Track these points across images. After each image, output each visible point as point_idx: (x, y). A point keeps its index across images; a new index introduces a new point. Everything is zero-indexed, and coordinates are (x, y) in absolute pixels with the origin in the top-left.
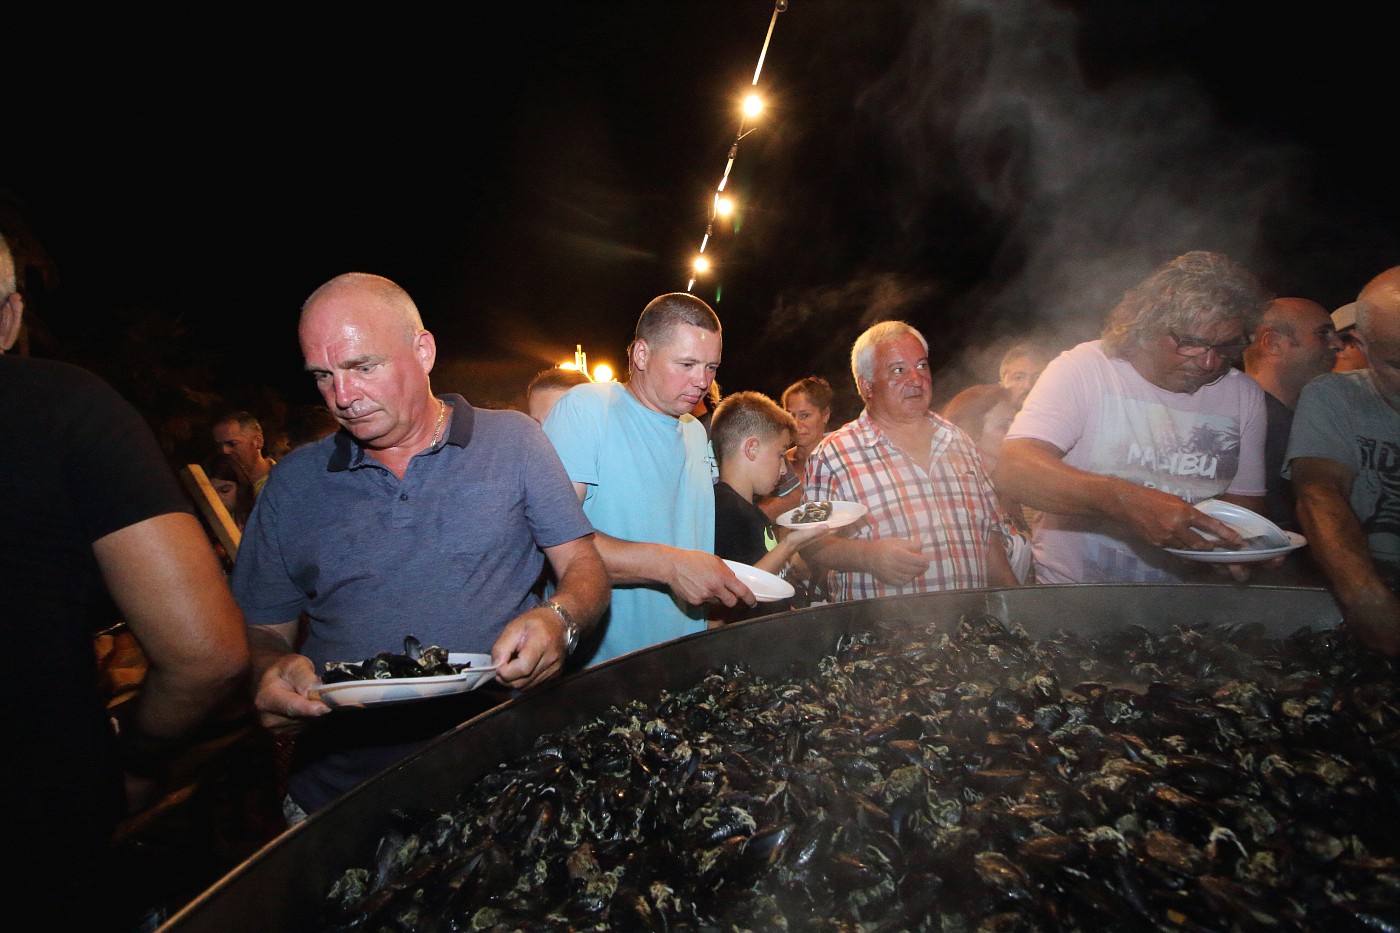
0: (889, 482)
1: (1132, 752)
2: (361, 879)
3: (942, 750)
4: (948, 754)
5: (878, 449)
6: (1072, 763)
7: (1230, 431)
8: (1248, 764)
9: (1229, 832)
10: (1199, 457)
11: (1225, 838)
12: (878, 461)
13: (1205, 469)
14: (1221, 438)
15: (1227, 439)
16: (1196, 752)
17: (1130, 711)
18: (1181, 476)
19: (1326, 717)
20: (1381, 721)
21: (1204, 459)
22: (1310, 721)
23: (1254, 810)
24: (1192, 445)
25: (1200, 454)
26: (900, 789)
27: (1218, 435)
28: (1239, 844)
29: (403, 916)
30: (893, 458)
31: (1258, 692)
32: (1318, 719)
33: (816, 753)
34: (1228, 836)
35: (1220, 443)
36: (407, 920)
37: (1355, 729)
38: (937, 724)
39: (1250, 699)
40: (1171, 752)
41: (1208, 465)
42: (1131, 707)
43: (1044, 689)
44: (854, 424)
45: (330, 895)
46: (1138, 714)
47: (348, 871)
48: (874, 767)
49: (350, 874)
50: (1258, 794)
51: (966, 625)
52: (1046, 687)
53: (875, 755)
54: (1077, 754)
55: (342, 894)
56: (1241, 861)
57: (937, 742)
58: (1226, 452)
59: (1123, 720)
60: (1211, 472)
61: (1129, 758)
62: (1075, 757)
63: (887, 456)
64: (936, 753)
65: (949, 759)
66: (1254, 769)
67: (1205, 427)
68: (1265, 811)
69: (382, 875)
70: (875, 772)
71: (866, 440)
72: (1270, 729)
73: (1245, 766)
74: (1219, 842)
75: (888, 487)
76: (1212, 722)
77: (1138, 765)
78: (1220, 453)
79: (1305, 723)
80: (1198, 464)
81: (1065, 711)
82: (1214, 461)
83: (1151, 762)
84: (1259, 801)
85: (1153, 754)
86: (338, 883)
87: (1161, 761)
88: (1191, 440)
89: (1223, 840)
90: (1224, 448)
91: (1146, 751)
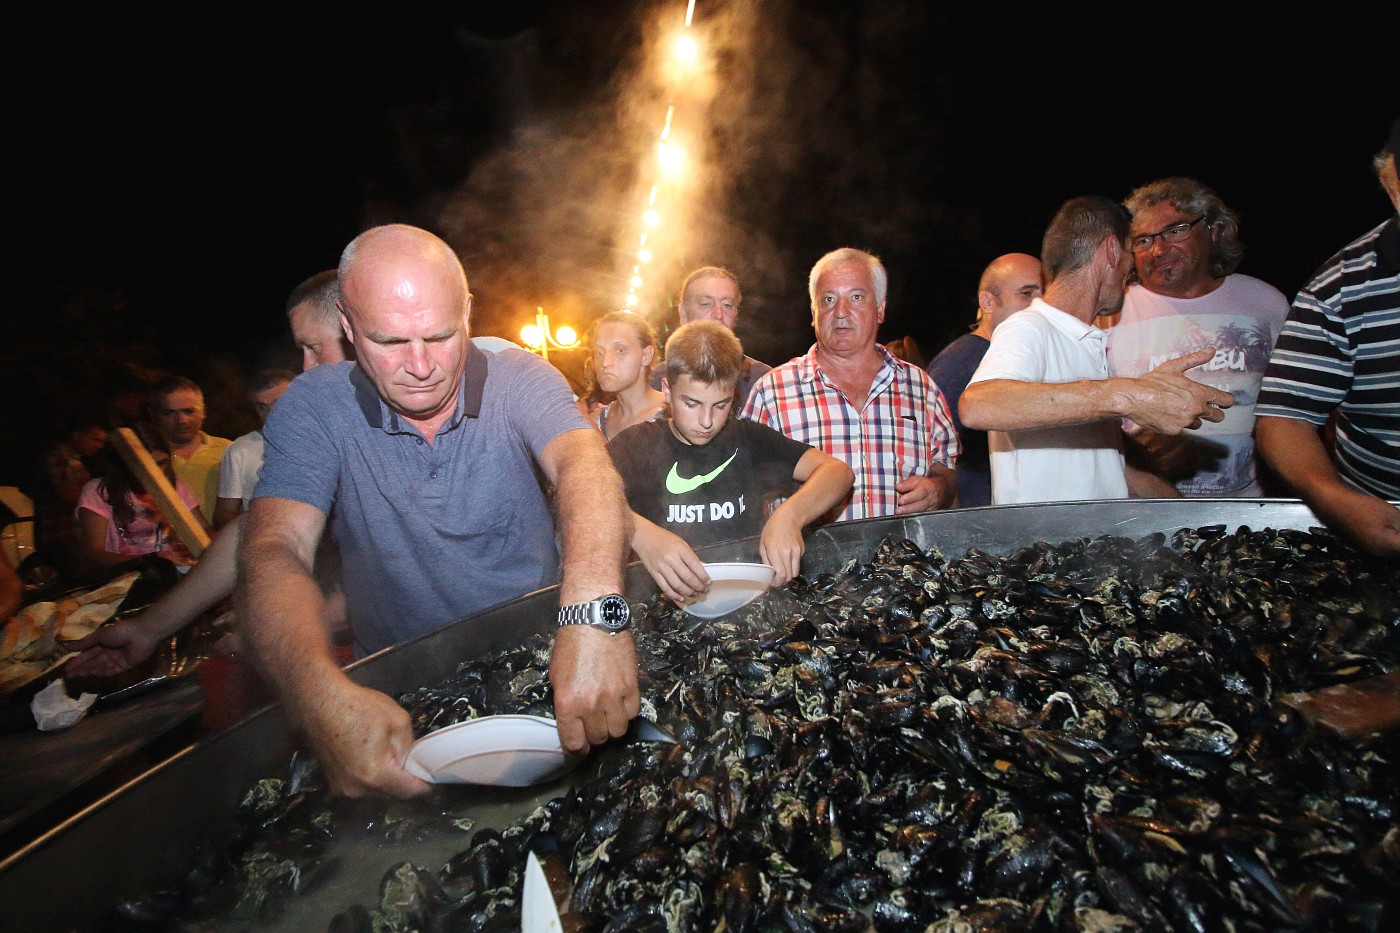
0: (816, 419)
1: (1003, 643)
2: (275, 787)
3: (830, 650)
4: (835, 654)
5: (814, 384)
6: (941, 651)
7: (1254, 329)
8: (1095, 648)
9: (1067, 696)
10: (1227, 352)
11: (1061, 700)
12: (811, 397)
13: (1235, 362)
14: (1247, 335)
15: (1252, 336)
16: (1057, 637)
17: (1005, 607)
18: (1215, 371)
19: (1175, 601)
20: (1228, 605)
21: (1232, 354)
22: (1161, 606)
23: (1101, 685)
24: (1220, 343)
25: (1227, 350)
26: (784, 684)
27: (1245, 332)
28: (1073, 706)
29: (316, 818)
30: (827, 395)
31: (1118, 584)
32: (1168, 604)
33: (719, 661)
34: (1065, 699)
35: (1247, 340)
36: (319, 822)
37: (1205, 614)
38: (835, 631)
39: (1112, 591)
40: (1033, 639)
41: (1236, 359)
42: (1006, 603)
43: (930, 593)
44: (800, 360)
45: (244, 803)
46: (1012, 610)
47: (261, 781)
48: (767, 669)
49: (264, 784)
50: (1106, 673)
51: (885, 547)
52: (932, 591)
53: (770, 658)
54: (947, 644)
55: (257, 800)
56: (1070, 719)
57: (827, 643)
58: (1252, 346)
59: (999, 616)
60: (1241, 364)
61: (999, 647)
62: (945, 647)
63: (821, 392)
64: (825, 653)
65: (836, 657)
66: (1100, 652)
67: (1231, 326)
68: (1111, 686)
69: (296, 783)
70: (767, 673)
71: (806, 376)
72: (1126, 615)
73: (1093, 651)
74: (1056, 703)
75: (813, 425)
76: (1077, 611)
77: (1006, 652)
78: (1247, 347)
79: (1158, 608)
80: (1227, 359)
81: (947, 610)
82: (1242, 355)
83: (1017, 649)
84: (1107, 678)
85: (1019, 642)
86: (251, 792)
87: (1024, 647)
88: (1218, 338)
89: (1059, 702)
90: (1250, 344)
91: (1014, 640)
